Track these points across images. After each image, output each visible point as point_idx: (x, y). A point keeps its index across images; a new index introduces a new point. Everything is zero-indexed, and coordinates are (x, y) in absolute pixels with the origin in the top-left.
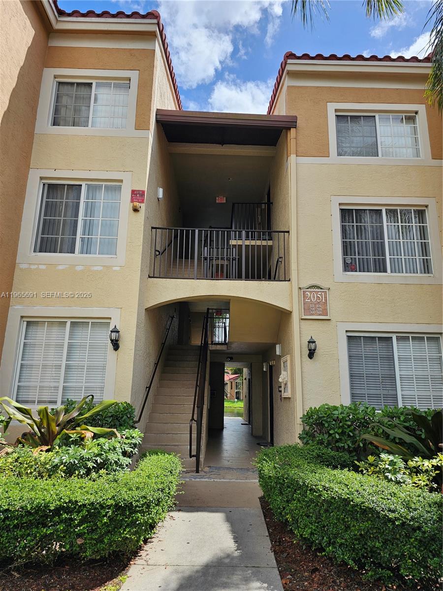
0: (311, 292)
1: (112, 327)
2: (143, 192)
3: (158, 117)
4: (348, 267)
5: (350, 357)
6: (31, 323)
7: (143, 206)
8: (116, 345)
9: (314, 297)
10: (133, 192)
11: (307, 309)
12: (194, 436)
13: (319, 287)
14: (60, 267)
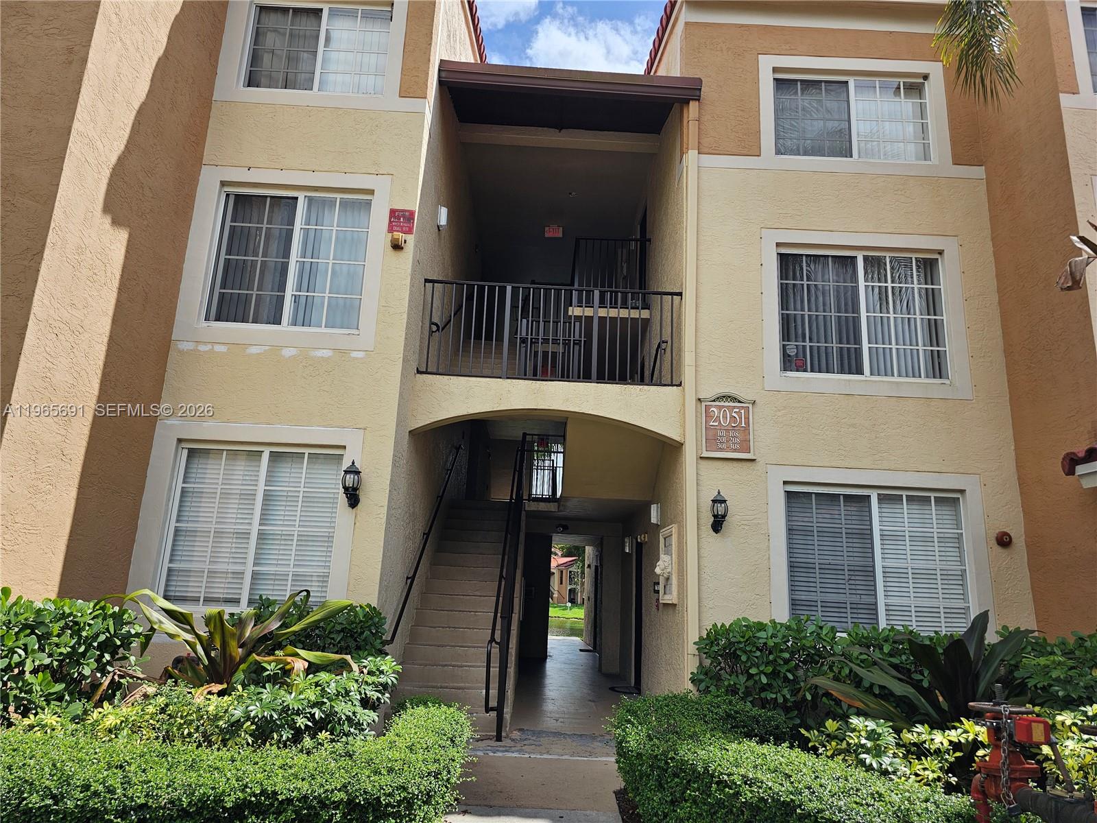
0: (720, 408)
1: (346, 464)
2: (412, 213)
3: (443, 74)
4: (790, 362)
5: (790, 530)
6: (196, 452)
7: (411, 239)
8: (353, 497)
9: (725, 417)
10: (393, 212)
11: (713, 440)
12: (495, 671)
13: (734, 399)
14: (254, 350)
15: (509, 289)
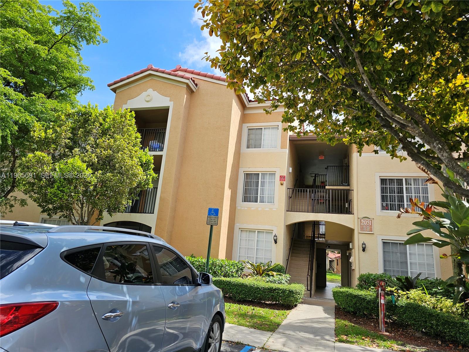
0: (364, 220)
1: (274, 235)
2: (285, 176)
3: (290, 138)
4: (384, 208)
5: (384, 252)
6: (242, 230)
7: (285, 182)
8: (276, 242)
9: (365, 222)
10: (280, 176)
11: (362, 229)
12: (309, 283)
13: (368, 218)
14: (252, 209)
15: (308, 190)
